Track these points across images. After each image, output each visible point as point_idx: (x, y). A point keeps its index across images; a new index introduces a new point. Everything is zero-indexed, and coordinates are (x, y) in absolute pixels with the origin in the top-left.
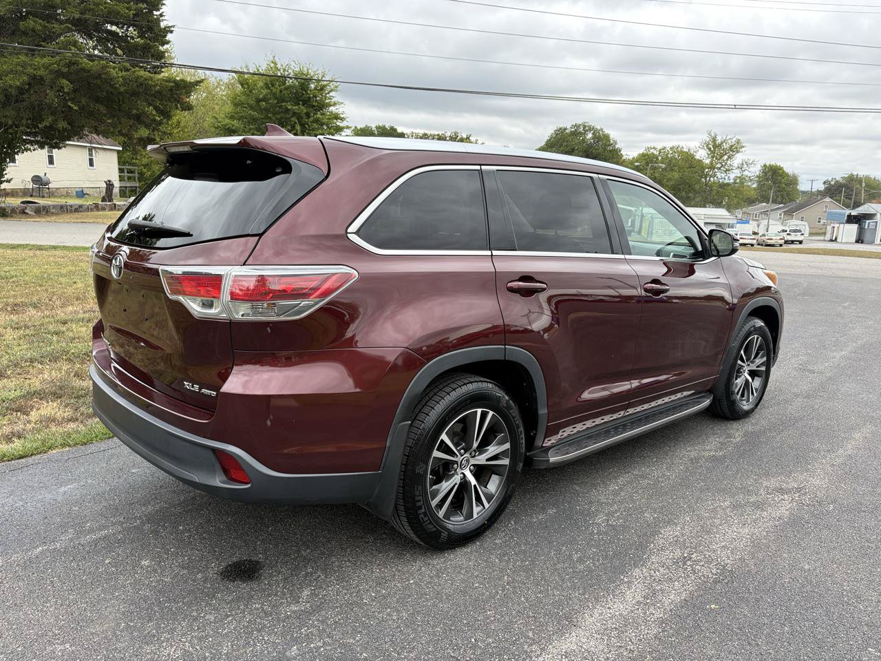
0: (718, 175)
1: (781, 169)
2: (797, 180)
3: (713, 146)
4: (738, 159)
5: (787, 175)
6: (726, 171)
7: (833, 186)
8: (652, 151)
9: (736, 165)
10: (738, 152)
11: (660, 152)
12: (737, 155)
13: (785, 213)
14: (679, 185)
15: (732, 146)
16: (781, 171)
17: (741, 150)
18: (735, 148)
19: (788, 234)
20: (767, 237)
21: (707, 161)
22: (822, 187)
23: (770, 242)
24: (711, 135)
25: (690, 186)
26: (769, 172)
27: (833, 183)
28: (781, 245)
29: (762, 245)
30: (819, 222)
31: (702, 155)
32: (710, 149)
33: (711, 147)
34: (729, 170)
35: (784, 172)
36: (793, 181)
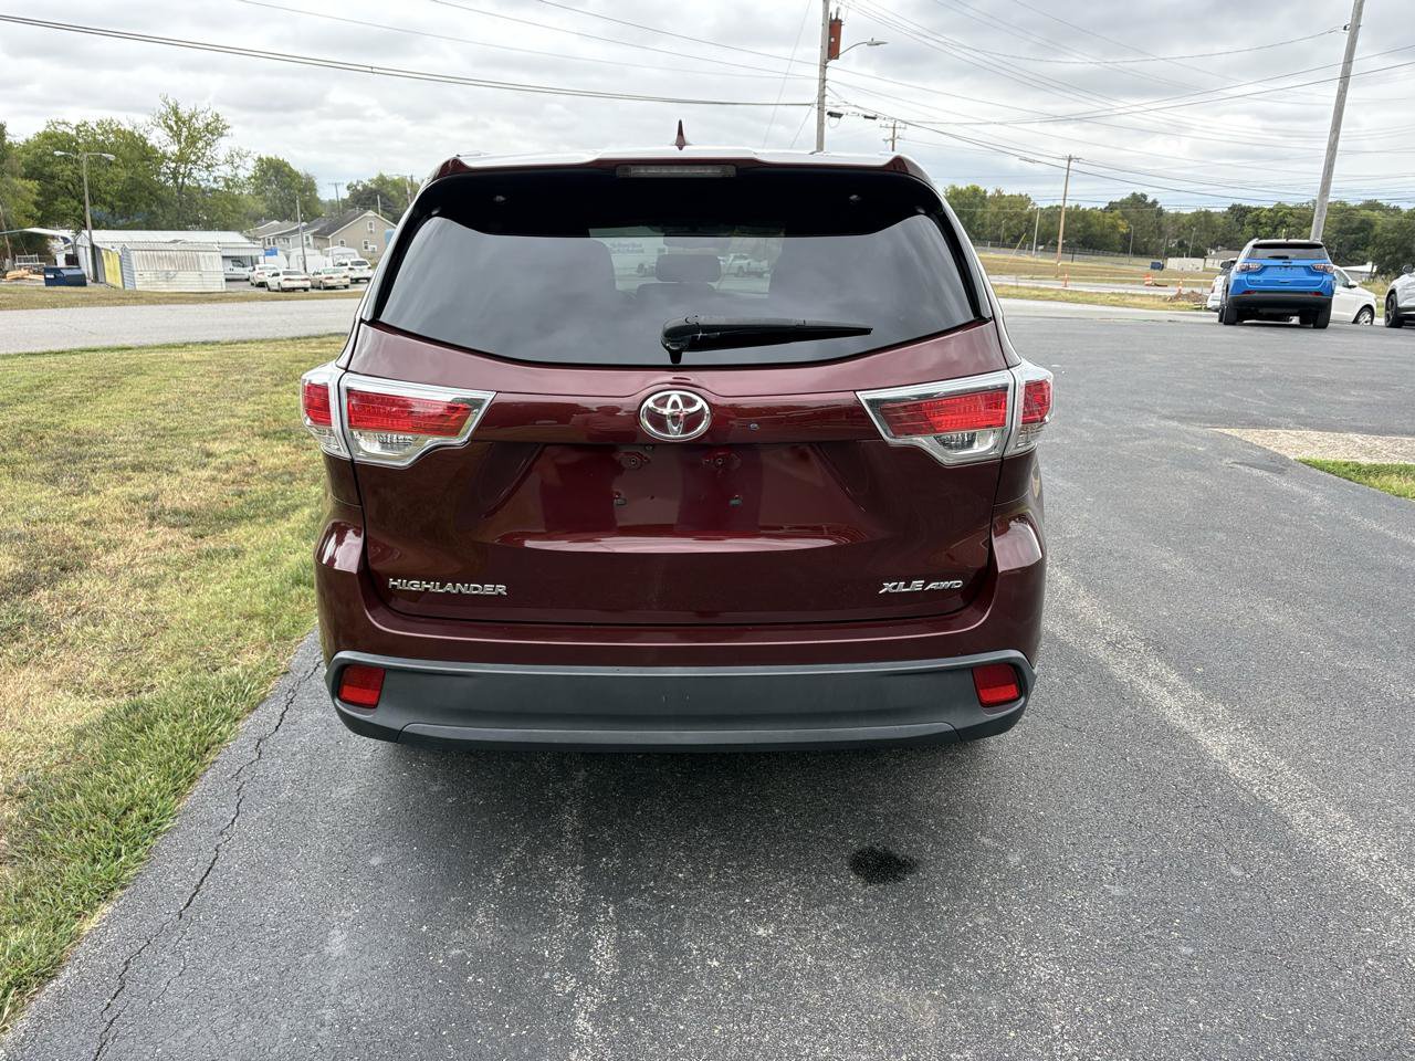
0: (195, 173)
1: (286, 165)
2: (313, 184)
3: (176, 122)
4: (222, 148)
5: (297, 175)
6: (207, 168)
7: (361, 193)
8: (62, 128)
9: (221, 157)
10: (221, 135)
11: (79, 132)
12: (221, 140)
13: (315, 235)
14: (131, 190)
15: (208, 125)
16: (287, 169)
17: (225, 132)
18: (215, 130)
19: (350, 269)
20: (324, 276)
21: (173, 149)
22: (345, 194)
23: (330, 283)
24: (168, 103)
25: (151, 194)
26: (268, 169)
27: (359, 188)
28: (346, 287)
29: (319, 288)
30: (366, 248)
31: (159, 139)
32: (171, 128)
33: (173, 124)
34: (211, 166)
35: (291, 170)
36: (308, 186)
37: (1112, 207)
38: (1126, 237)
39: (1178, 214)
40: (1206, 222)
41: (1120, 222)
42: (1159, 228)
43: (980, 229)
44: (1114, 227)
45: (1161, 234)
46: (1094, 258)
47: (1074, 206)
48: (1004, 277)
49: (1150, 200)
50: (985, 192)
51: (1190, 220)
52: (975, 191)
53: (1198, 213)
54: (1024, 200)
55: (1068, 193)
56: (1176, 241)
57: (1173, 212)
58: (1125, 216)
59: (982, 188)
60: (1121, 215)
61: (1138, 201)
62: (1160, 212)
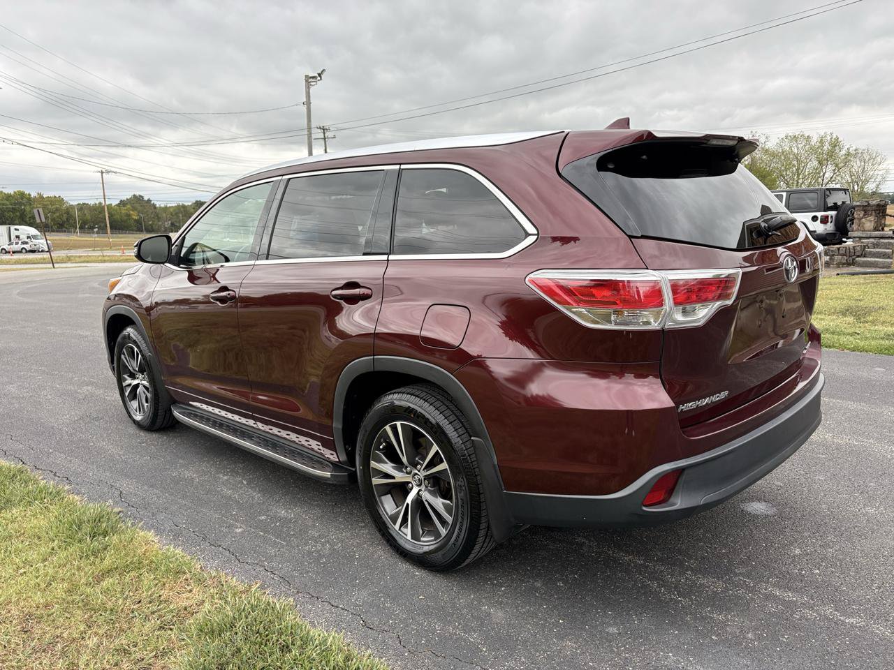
37: (122, 203)
38: (138, 222)
39: (166, 207)
40: (184, 211)
41: (131, 212)
42: (157, 216)
43: (32, 221)
44: (128, 215)
45: (159, 219)
46: (120, 235)
47: (97, 203)
48: (72, 251)
49: (146, 198)
50: (29, 195)
51: (174, 210)
52: (22, 194)
53: (179, 206)
54: (61, 201)
55: (106, 194)
56: (170, 222)
57: (163, 206)
58: (134, 209)
59: (27, 192)
60: (131, 208)
61: (137, 199)
62: (154, 206)
